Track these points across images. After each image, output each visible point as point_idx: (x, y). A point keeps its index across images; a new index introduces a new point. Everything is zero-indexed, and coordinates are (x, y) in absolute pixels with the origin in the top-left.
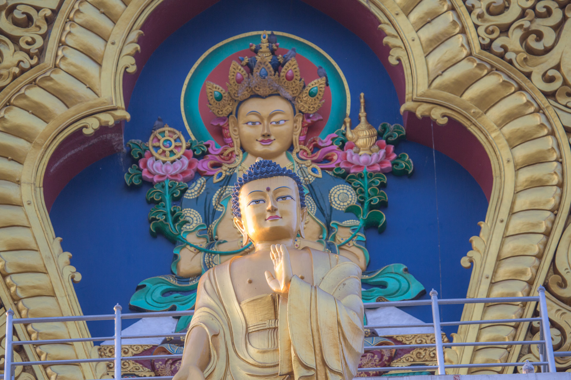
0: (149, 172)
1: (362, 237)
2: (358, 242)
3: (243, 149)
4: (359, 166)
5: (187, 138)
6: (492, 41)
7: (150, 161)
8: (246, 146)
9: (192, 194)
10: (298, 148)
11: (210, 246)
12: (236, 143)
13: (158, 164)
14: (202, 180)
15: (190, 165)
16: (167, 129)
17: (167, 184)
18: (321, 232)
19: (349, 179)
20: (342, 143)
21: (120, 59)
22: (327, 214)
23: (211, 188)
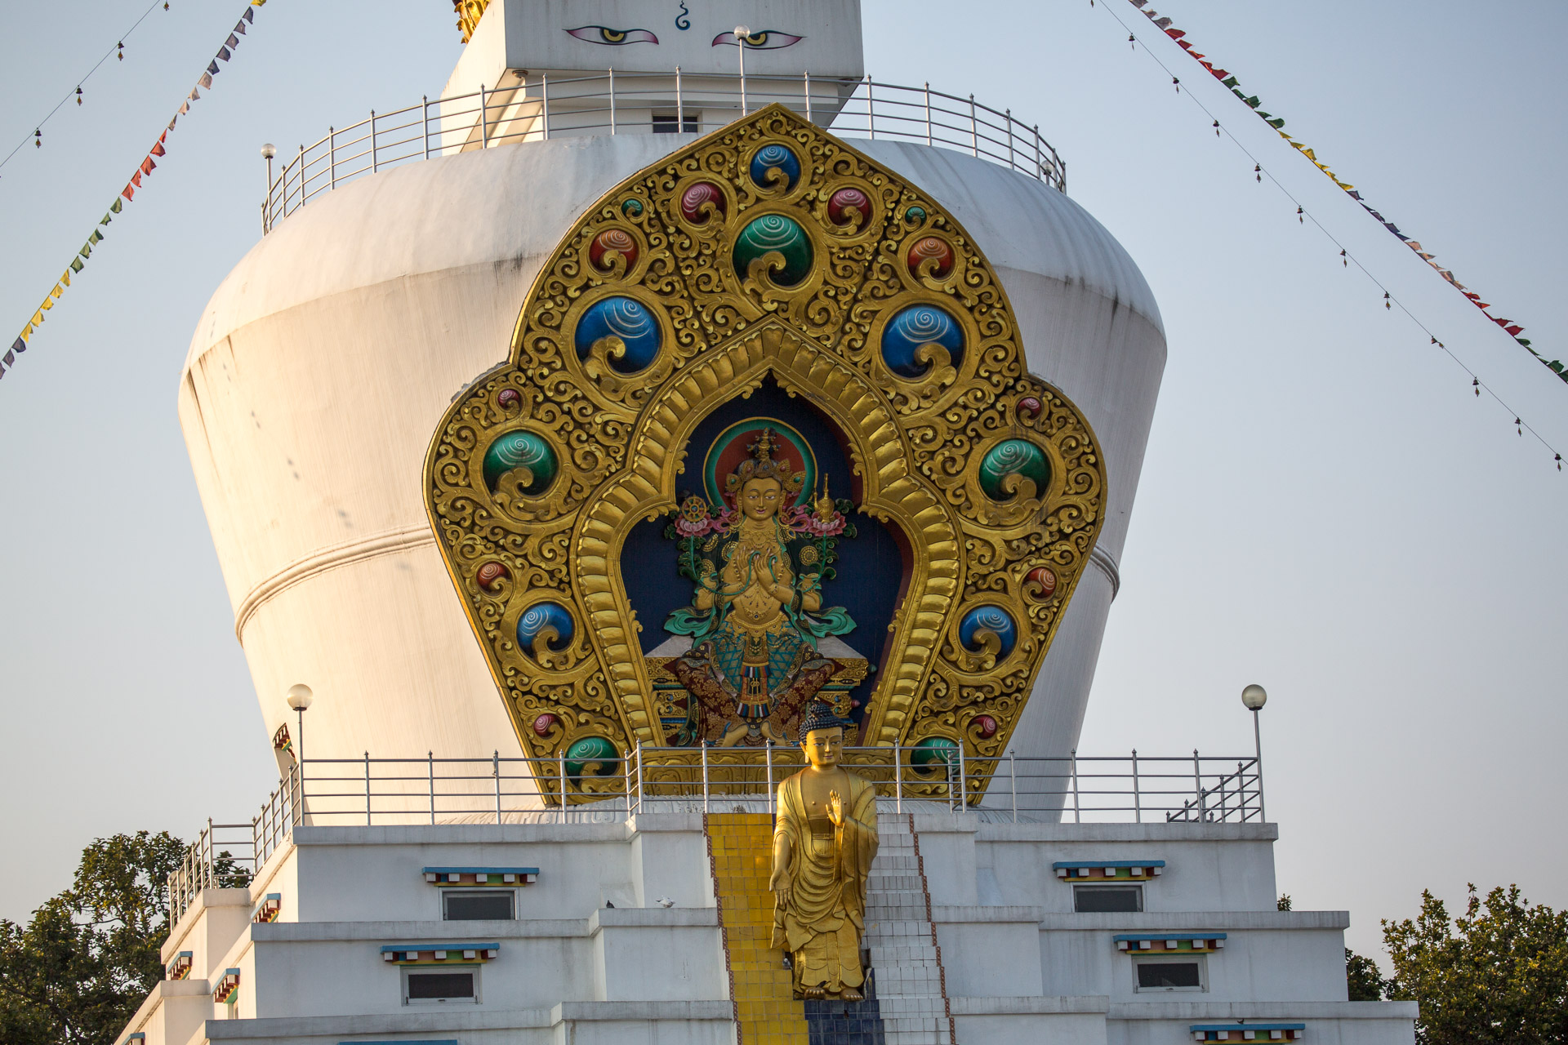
0: (681, 529)
1: (819, 587)
2: (817, 590)
3: (744, 513)
4: (821, 532)
5: (708, 503)
6: (923, 463)
7: (682, 522)
8: (747, 511)
9: (708, 548)
10: (781, 514)
11: (720, 588)
12: (740, 508)
13: (687, 524)
14: (715, 537)
15: (709, 524)
16: (695, 498)
17: (692, 538)
18: (792, 579)
19: (813, 541)
20: (811, 513)
21: (674, 464)
22: (798, 568)
23: (722, 543)
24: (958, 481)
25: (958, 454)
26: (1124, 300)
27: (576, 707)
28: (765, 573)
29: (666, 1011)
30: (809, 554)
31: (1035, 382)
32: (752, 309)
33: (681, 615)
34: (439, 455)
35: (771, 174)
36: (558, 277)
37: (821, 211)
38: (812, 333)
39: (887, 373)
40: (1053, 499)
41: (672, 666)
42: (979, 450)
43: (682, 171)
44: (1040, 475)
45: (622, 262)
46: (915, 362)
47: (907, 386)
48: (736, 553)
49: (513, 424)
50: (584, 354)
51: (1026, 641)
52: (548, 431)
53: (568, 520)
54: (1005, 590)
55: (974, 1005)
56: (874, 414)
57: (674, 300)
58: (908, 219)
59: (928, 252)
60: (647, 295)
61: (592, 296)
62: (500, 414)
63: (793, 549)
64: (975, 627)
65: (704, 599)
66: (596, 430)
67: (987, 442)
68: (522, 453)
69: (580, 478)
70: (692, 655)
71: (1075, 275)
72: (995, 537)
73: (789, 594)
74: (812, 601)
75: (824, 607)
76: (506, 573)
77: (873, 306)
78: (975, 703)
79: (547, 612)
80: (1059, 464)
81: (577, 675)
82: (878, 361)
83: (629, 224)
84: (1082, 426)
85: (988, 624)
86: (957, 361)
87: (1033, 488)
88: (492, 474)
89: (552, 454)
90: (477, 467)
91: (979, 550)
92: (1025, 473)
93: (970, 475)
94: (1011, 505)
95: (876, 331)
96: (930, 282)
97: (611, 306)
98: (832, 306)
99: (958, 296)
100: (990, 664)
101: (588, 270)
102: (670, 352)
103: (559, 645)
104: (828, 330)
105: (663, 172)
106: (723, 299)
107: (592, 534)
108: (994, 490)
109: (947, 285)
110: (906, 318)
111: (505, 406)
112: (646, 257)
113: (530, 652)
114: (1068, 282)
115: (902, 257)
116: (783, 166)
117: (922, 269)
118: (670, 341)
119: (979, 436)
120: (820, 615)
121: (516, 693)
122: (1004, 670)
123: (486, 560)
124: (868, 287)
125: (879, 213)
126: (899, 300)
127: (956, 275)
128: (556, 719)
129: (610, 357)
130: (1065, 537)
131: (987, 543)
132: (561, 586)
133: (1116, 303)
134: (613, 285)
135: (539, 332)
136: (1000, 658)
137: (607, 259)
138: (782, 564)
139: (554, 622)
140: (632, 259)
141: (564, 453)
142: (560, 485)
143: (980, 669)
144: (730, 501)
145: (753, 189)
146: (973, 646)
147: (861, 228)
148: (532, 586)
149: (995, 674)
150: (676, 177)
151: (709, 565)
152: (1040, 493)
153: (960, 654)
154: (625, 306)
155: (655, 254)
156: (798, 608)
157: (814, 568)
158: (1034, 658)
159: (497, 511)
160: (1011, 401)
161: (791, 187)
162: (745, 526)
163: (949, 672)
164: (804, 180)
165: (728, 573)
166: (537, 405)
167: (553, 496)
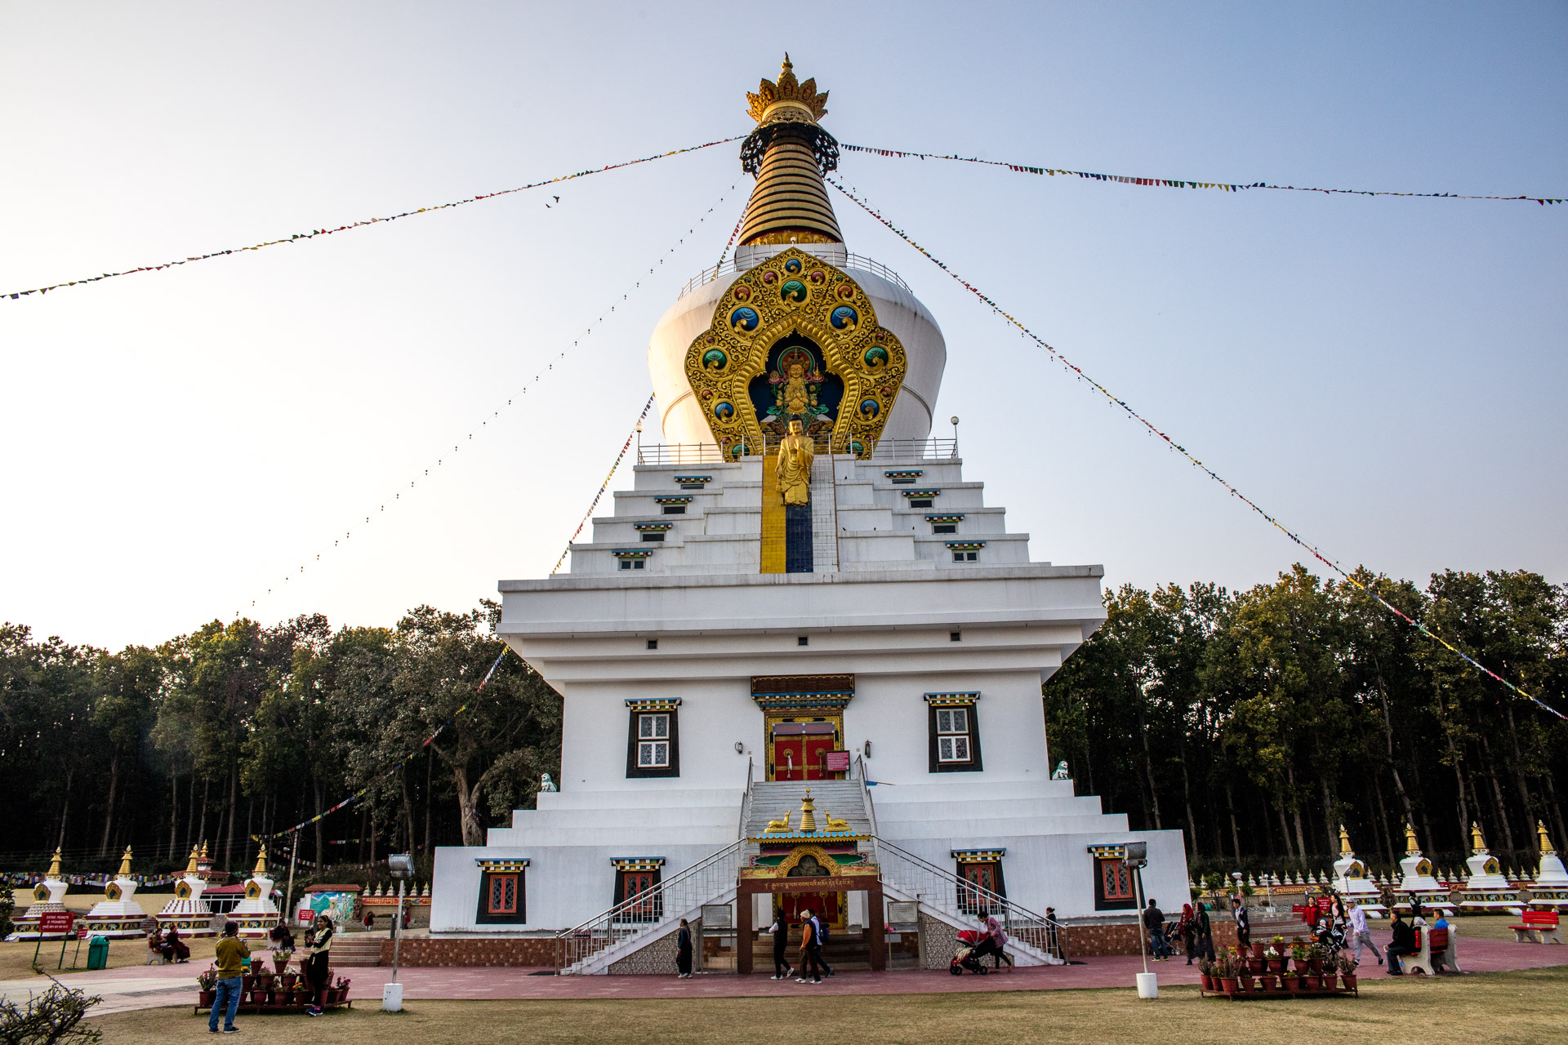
0: (769, 381)
1: (816, 398)
3: (790, 376)
4: (816, 381)
5: (777, 372)
6: (846, 356)
7: (769, 378)
9: (779, 387)
10: (803, 376)
11: (784, 400)
12: (789, 374)
13: (771, 378)
16: (773, 370)
17: (774, 384)
18: (808, 396)
19: (814, 383)
20: (813, 375)
21: (765, 358)
22: (809, 392)
23: (784, 385)
24: (858, 361)
25: (857, 352)
26: (919, 313)
27: (735, 435)
28: (799, 394)
29: (738, 511)
30: (813, 388)
31: (881, 329)
32: (788, 309)
33: (772, 408)
34: (689, 358)
35: (792, 268)
36: (725, 302)
37: (809, 278)
38: (807, 316)
39: (832, 327)
40: (889, 365)
41: (770, 424)
42: (864, 351)
43: (763, 268)
44: (884, 357)
45: (745, 297)
46: (842, 324)
47: (839, 332)
48: (789, 389)
49: (711, 348)
50: (734, 325)
51: (882, 410)
52: (723, 349)
53: (730, 377)
54: (874, 394)
55: (845, 507)
56: (829, 341)
57: (763, 308)
58: (837, 280)
59: (844, 290)
60: (753, 306)
61: (735, 308)
62: (708, 344)
63: (807, 386)
64: (865, 407)
65: (779, 403)
66: (739, 349)
67: (866, 348)
68: (715, 356)
69: (734, 364)
70: (776, 421)
71: (899, 301)
72: (871, 378)
73: (807, 401)
74: (814, 403)
75: (818, 405)
76: (711, 394)
77: (827, 307)
78: (866, 431)
79: (724, 405)
80: (891, 354)
81: (735, 425)
82: (830, 324)
83: (747, 285)
84: (897, 342)
85: (869, 405)
86: (856, 323)
87: (882, 361)
88: (706, 363)
89: (724, 356)
90: (700, 360)
91: (865, 382)
92: (879, 357)
93: (861, 358)
94: (875, 368)
95: (828, 315)
96: (845, 298)
97: (742, 310)
98: (814, 308)
99: (854, 302)
100: (871, 417)
101: (734, 299)
102: (761, 324)
103: (729, 415)
104: (813, 315)
105: (757, 269)
106: (778, 307)
107: (738, 381)
108: (869, 363)
109: (851, 299)
110: (838, 310)
111: (709, 342)
112: (753, 295)
113: (720, 418)
114: (896, 303)
115: (836, 291)
116: (796, 266)
117: (842, 295)
118: (761, 321)
119: (864, 347)
120: (817, 407)
121: (715, 430)
122: (875, 420)
123: (703, 389)
124: (825, 302)
125: (827, 277)
126: (835, 305)
127: (854, 297)
128: (728, 438)
129: (742, 326)
130: (893, 377)
131: (868, 380)
132: (729, 397)
133: (916, 314)
134: (742, 304)
135: (720, 319)
136: (874, 416)
137: (740, 296)
138: (804, 392)
139: (726, 408)
140: (748, 296)
141: (729, 357)
142: (728, 365)
143: (867, 420)
144: (786, 372)
145: (786, 273)
146: (865, 413)
147: (822, 283)
148: (719, 397)
149: (873, 421)
150: (762, 270)
151: (781, 393)
152: (885, 364)
153: (860, 415)
154: (746, 310)
155: (755, 294)
156: (809, 405)
157: (814, 392)
158: (885, 416)
159: (707, 374)
160: (874, 335)
161: (799, 272)
162: (792, 380)
163: (856, 421)
164: (803, 269)
165: (787, 395)
166: (719, 341)
167: (726, 370)
